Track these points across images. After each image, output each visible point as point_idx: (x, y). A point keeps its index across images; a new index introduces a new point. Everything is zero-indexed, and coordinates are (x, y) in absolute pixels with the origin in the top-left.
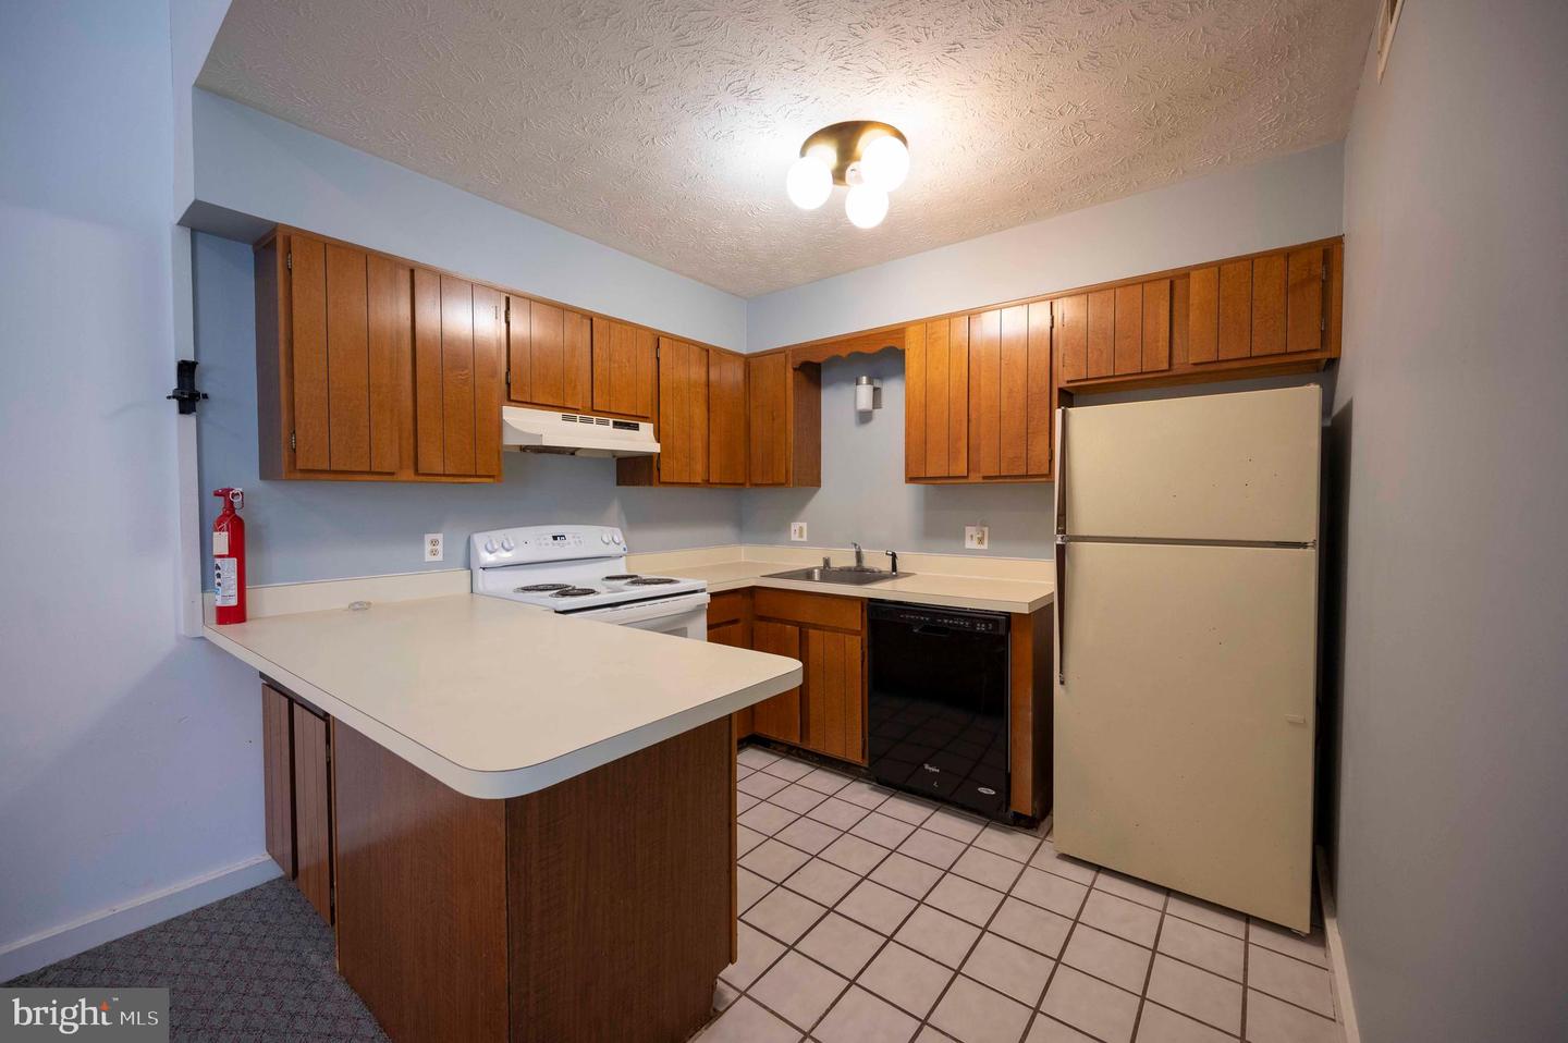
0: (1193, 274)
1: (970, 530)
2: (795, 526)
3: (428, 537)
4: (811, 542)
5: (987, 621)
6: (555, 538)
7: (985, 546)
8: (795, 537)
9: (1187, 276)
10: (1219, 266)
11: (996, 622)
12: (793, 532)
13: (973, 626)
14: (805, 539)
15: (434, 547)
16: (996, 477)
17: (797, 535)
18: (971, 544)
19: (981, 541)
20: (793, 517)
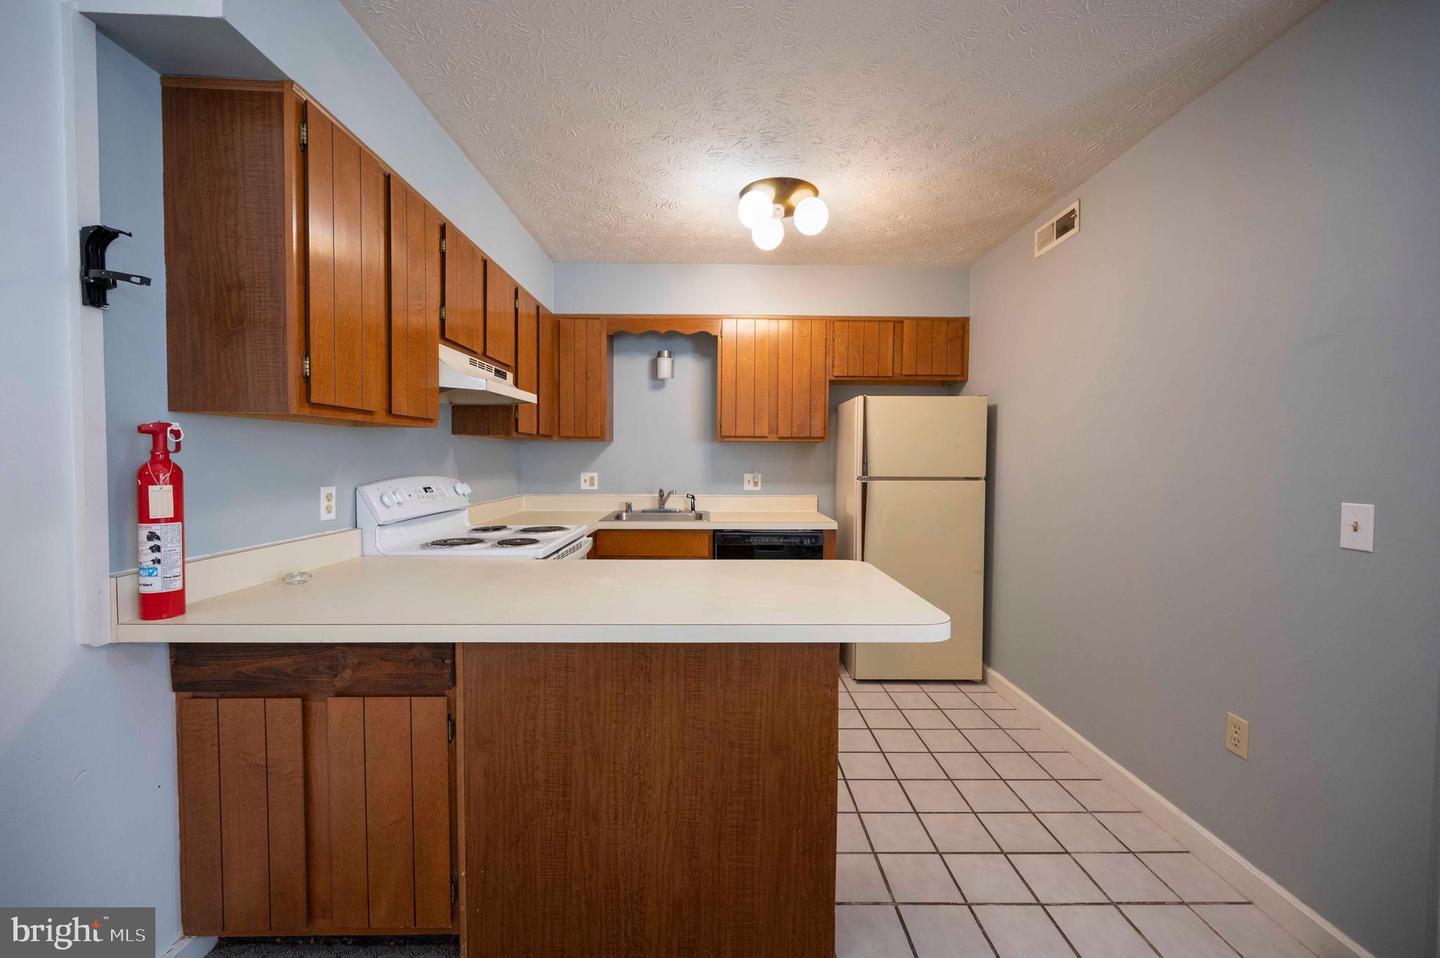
0: (905, 322)
1: (748, 477)
2: (585, 476)
3: (324, 491)
4: (602, 490)
5: (810, 537)
6: (425, 489)
7: (759, 488)
8: (584, 486)
9: (902, 322)
10: (918, 320)
11: (816, 538)
12: (582, 481)
13: (802, 542)
14: (596, 487)
15: (328, 503)
16: (789, 438)
17: (588, 483)
18: (748, 487)
19: (756, 484)
20: (585, 468)
